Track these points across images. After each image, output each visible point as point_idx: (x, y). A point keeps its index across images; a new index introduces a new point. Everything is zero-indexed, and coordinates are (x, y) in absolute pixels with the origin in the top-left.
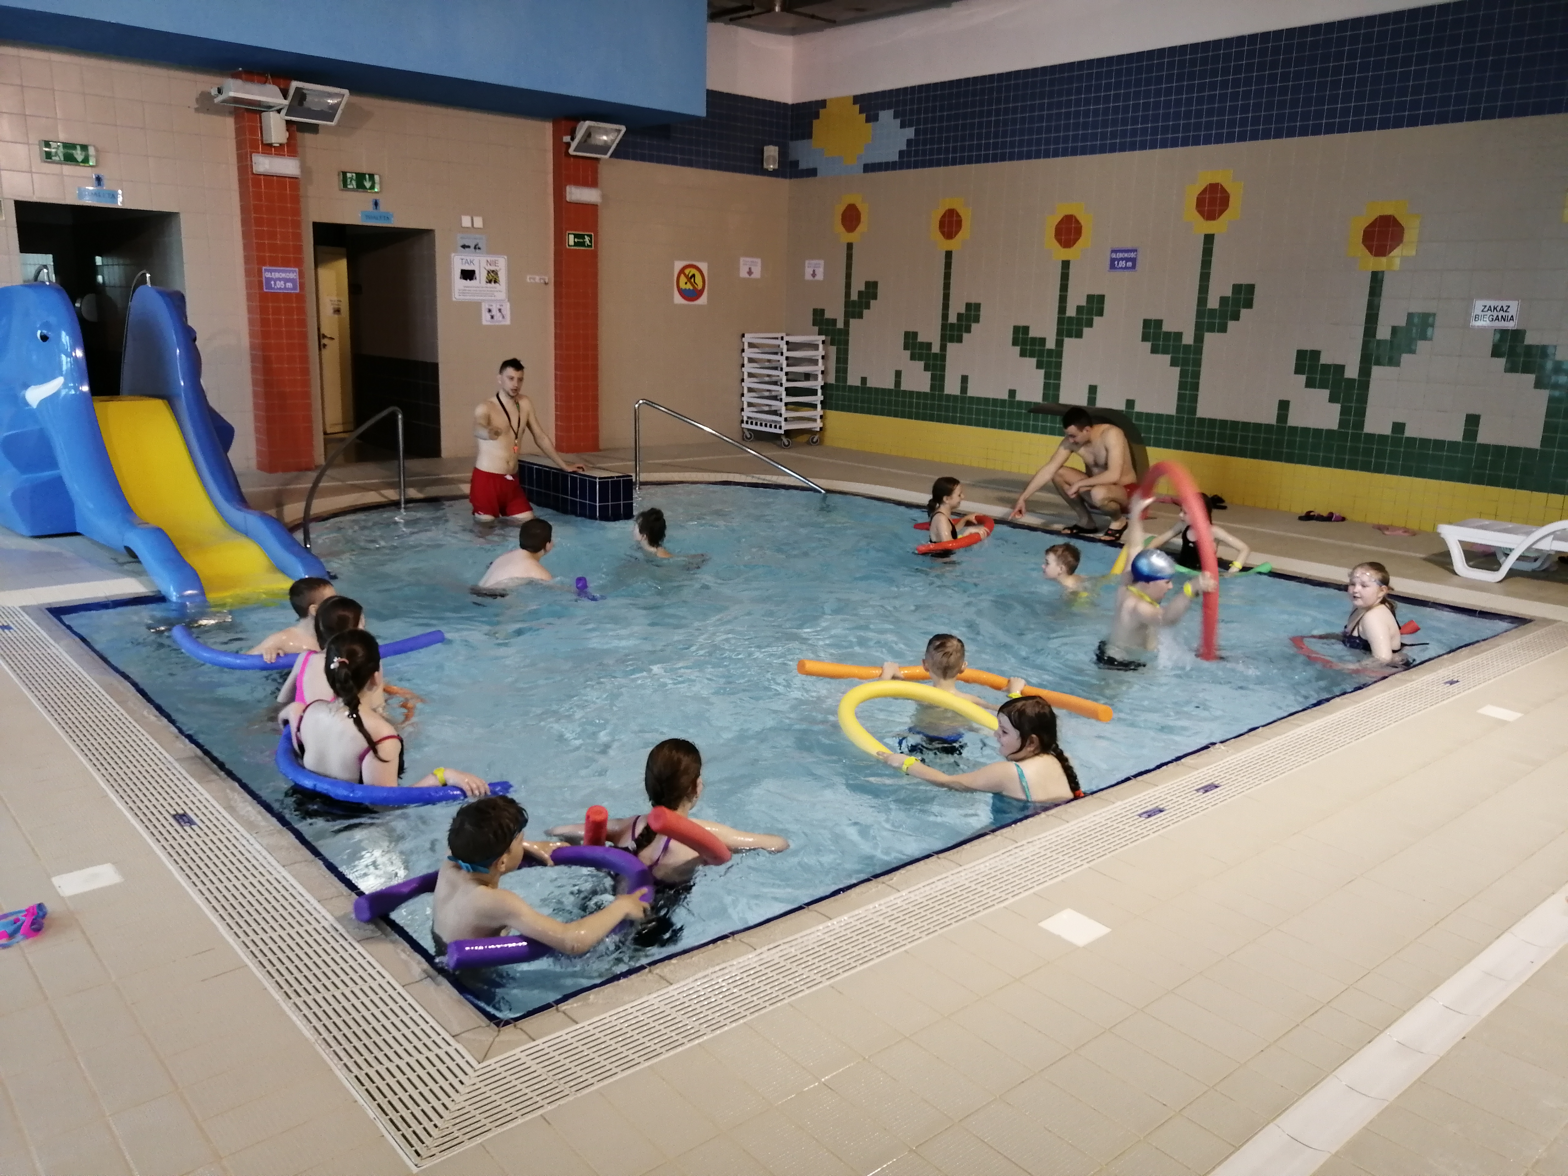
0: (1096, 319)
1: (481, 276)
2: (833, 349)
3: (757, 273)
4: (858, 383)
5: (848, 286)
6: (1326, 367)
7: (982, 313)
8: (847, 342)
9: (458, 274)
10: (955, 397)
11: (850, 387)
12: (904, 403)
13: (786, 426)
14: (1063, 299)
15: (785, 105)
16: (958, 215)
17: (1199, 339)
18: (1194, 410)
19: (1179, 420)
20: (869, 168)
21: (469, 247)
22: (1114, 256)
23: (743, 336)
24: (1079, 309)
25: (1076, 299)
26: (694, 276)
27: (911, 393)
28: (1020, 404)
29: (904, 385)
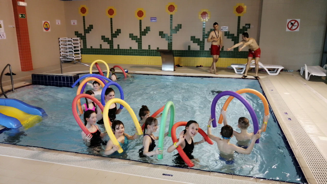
0: (149, 32)
2: (82, 41)
3: (60, 24)
4: (90, 48)
5: (84, 26)
7: (121, 31)
8: (85, 39)
10: (116, 49)
11: (88, 49)
12: (103, 51)
13: (75, 59)
14: (140, 28)
16: (113, 10)
17: (171, 35)
18: (171, 49)
19: (169, 51)
22: (151, 19)
23: (59, 38)
24: (145, 30)
25: (143, 28)
26: (47, 24)
27: (105, 49)
28: (133, 50)
29: (103, 48)
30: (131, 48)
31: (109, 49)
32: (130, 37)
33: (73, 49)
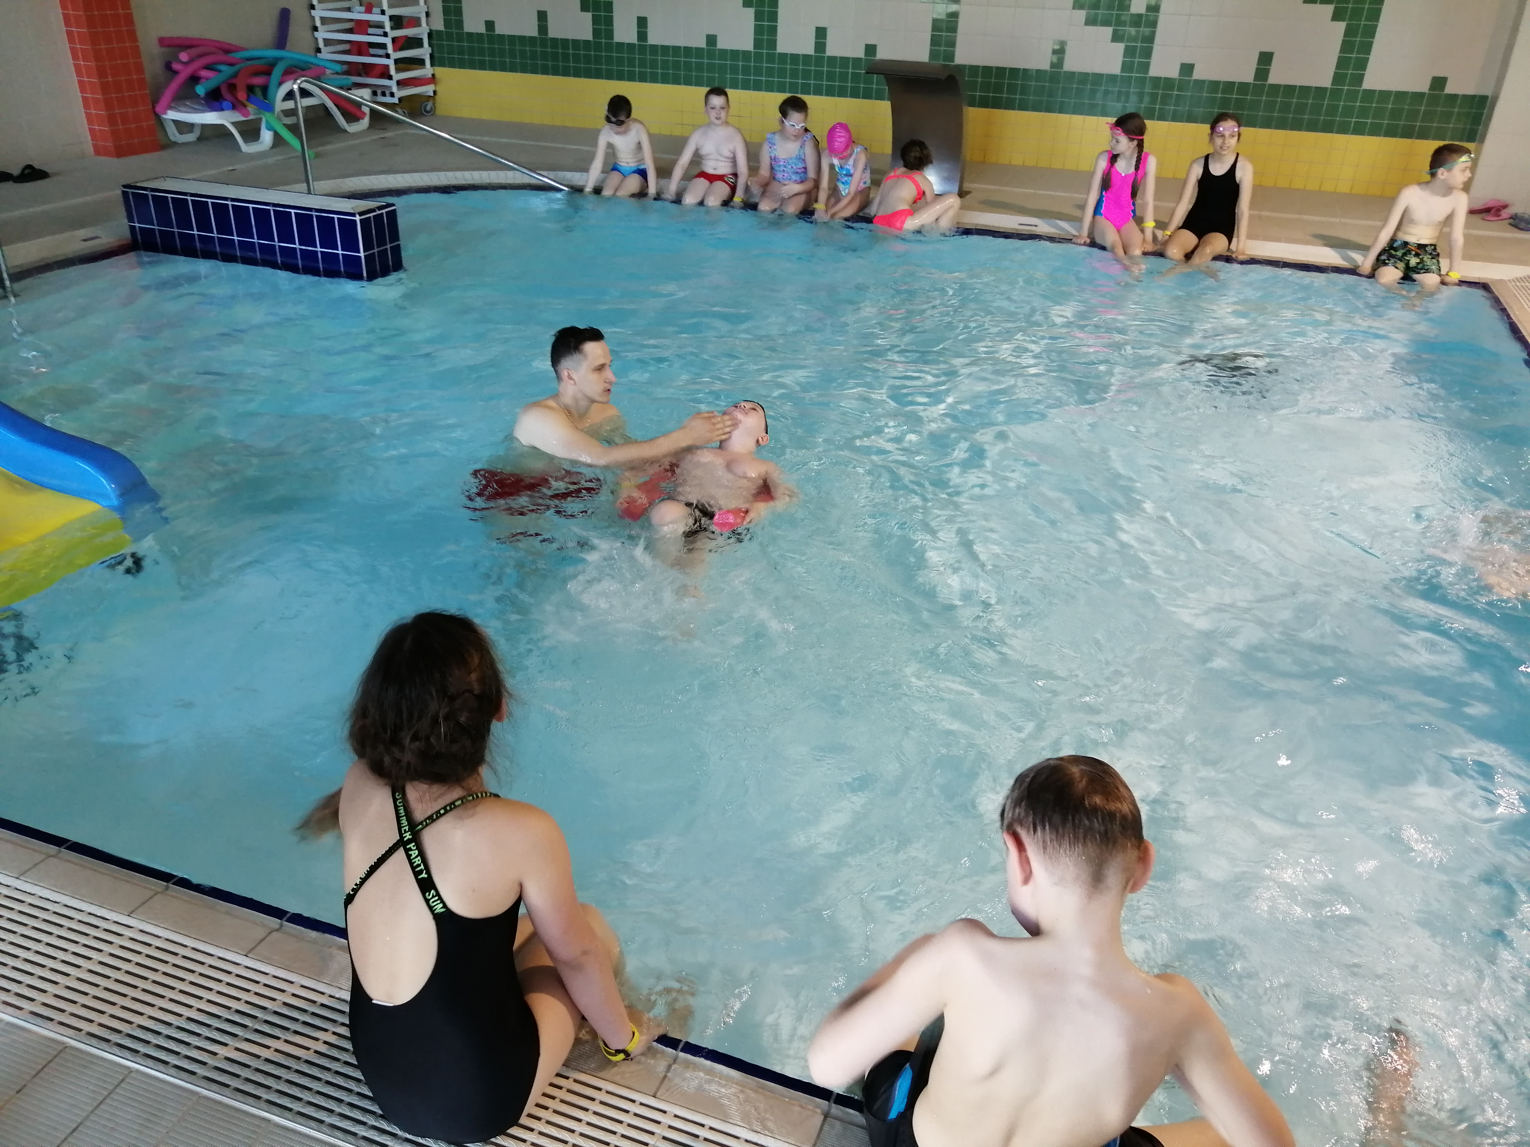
4: (482, 29)
11: (470, 35)
12: (555, 55)
18: (951, 55)
19: (934, 69)
27: (565, 42)
28: (724, 53)
29: (553, 32)
30: (711, 40)
31: (587, 42)
33: (385, 35)
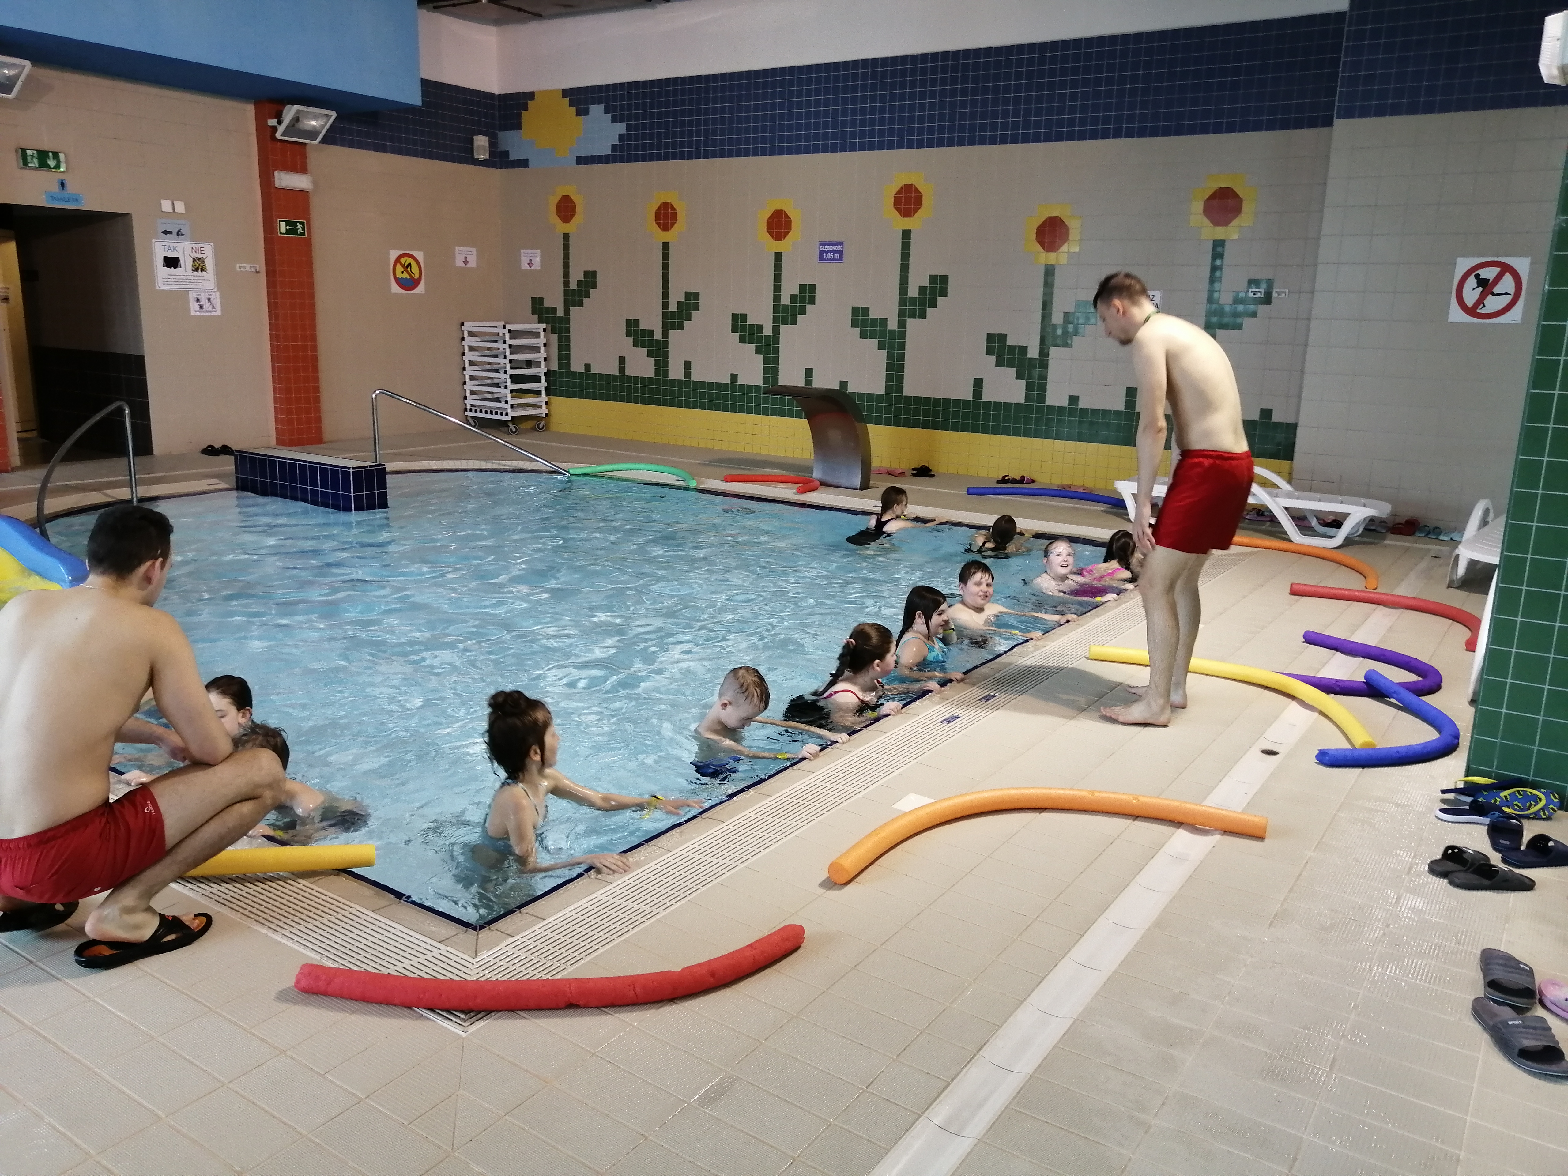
0: (809, 307)
1: (187, 263)
2: (555, 337)
3: (473, 263)
4: (582, 370)
5: (566, 275)
6: (1012, 348)
7: (702, 301)
8: (568, 330)
9: (160, 262)
10: (680, 382)
11: (575, 373)
12: (629, 388)
13: (512, 413)
14: (777, 289)
15: (492, 95)
16: (673, 208)
17: (902, 325)
18: (900, 389)
19: (889, 399)
20: (582, 160)
21: (171, 233)
22: (823, 249)
23: (463, 324)
24: (793, 297)
25: (789, 289)
26: (410, 265)
27: (636, 378)
28: (742, 386)
29: (629, 372)
30: (734, 377)
31: (651, 379)
32: (734, 330)
